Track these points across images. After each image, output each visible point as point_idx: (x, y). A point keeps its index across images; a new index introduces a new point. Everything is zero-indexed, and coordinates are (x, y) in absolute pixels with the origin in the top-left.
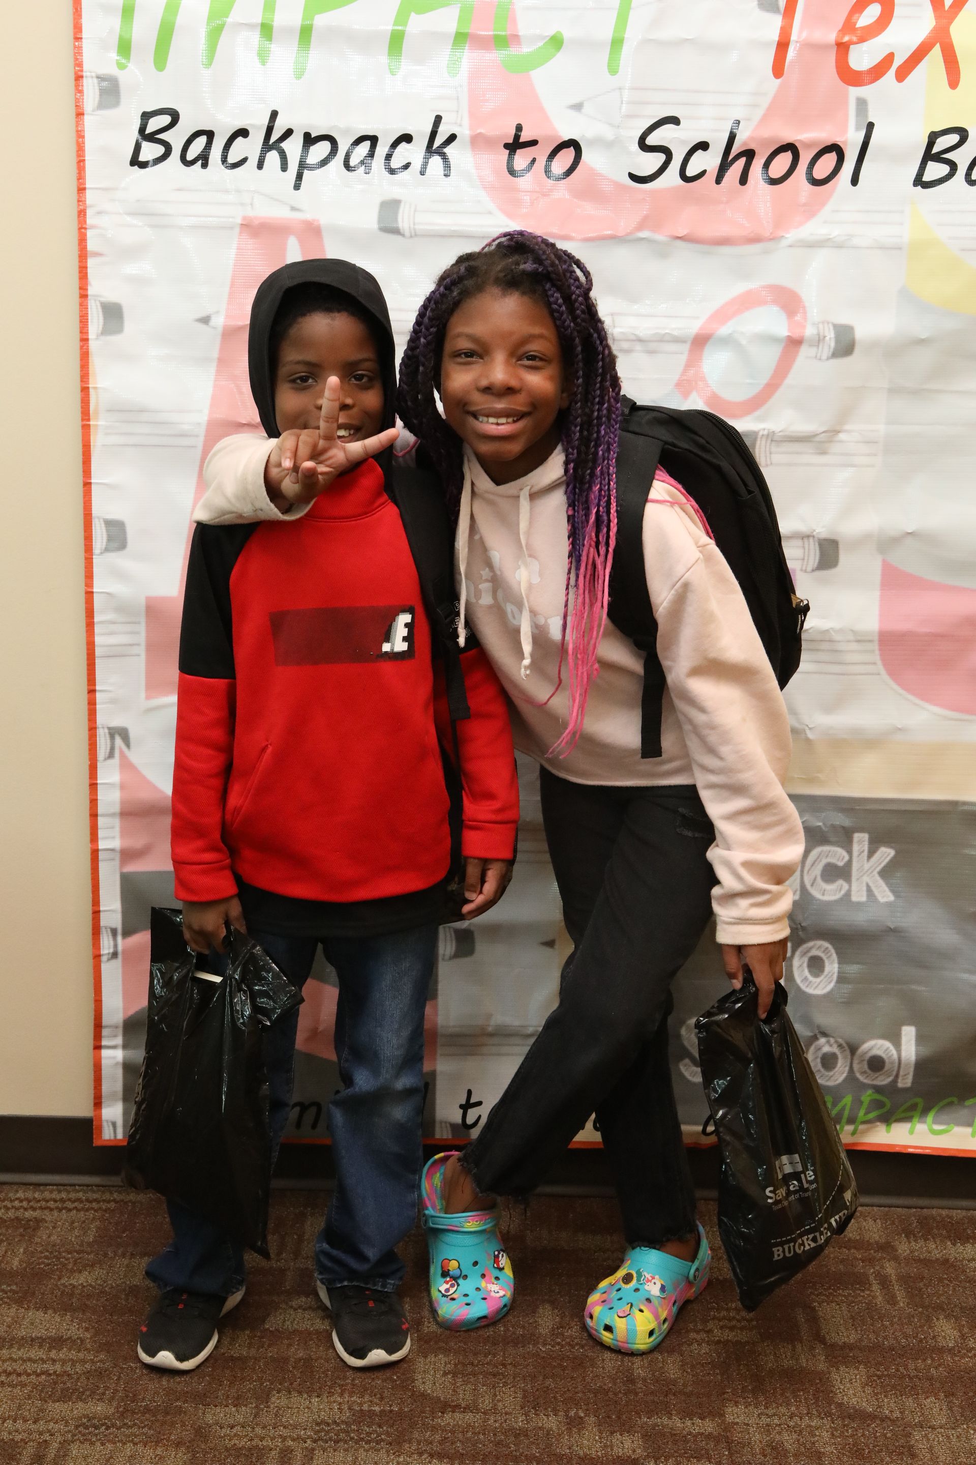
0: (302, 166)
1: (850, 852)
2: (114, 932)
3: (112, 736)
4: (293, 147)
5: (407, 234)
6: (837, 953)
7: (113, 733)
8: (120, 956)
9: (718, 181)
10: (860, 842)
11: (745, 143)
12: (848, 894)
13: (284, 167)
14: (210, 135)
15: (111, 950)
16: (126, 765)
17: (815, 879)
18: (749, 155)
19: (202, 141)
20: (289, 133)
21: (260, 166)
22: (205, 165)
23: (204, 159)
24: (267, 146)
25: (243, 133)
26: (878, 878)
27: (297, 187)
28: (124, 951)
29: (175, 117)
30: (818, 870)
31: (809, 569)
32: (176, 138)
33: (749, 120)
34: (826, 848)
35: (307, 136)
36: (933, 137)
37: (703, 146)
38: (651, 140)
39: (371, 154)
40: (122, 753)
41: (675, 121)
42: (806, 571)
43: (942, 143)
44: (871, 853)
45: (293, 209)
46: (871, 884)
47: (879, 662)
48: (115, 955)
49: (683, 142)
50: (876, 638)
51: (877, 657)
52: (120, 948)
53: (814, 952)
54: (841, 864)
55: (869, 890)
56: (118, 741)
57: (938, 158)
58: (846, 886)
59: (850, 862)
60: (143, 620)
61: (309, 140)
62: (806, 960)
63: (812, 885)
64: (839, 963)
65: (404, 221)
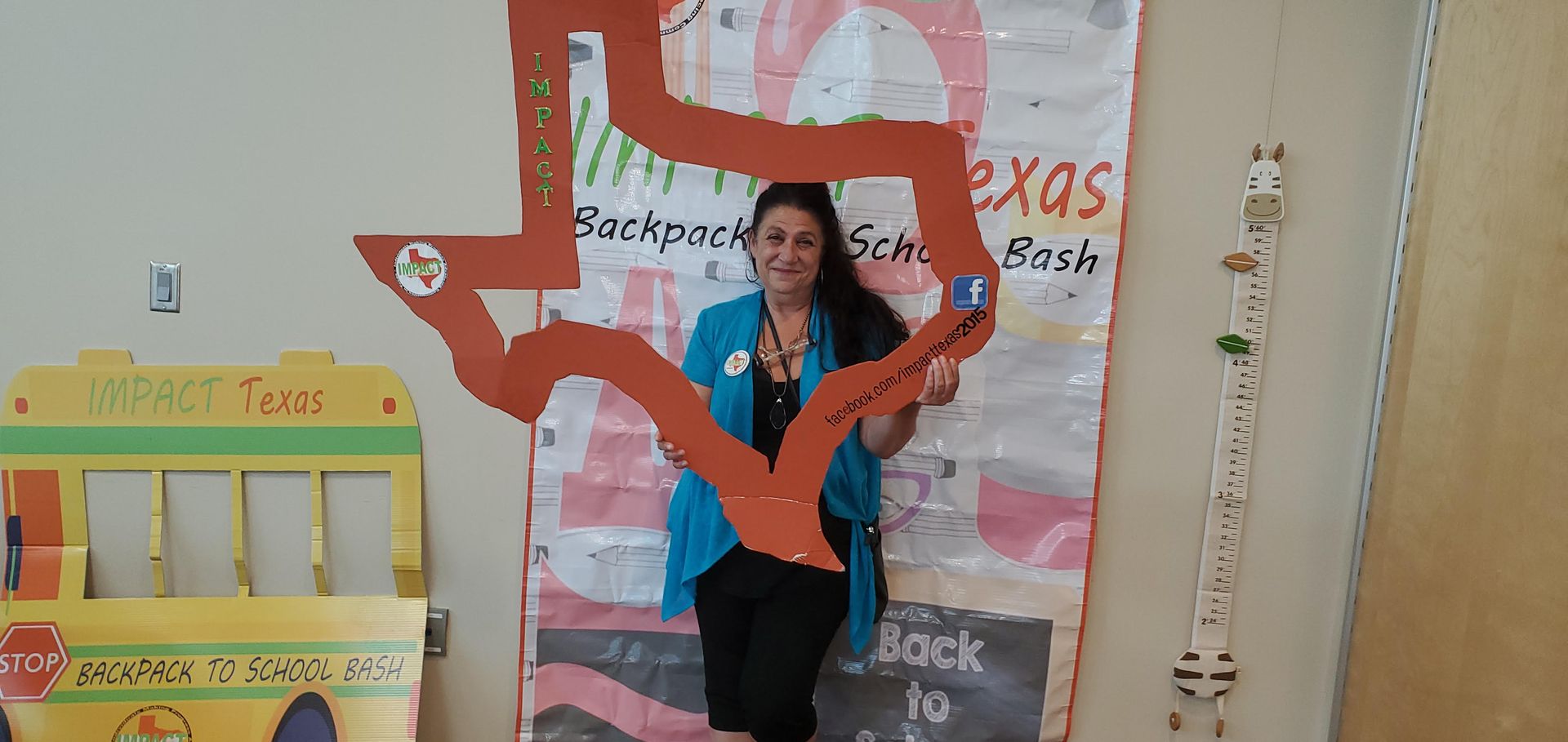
0: (665, 241)
1: (958, 642)
2: (532, 663)
3: (538, 552)
4: (661, 231)
5: (721, 280)
6: (949, 699)
7: (538, 548)
8: (534, 678)
9: (893, 259)
10: (964, 636)
11: (908, 240)
12: (957, 665)
13: (655, 240)
14: (615, 222)
15: (530, 674)
16: (545, 568)
17: (937, 655)
18: (911, 246)
19: (610, 225)
20: (659, 223)
21: (642, 239)
22: (611, 238)
23: (611, 234)
24: (646, 230)
25: (634, 221)
26: (974, 657)
27: (662, 251)
28: (536, 675)
29: (596, 211)
30: (939, 651)
31: (939, 476)
32: (596, 222)
33: (911, 228)
34: (944, 638)
35: (668, 225)
36: (1013, 241)
37: (886, 241)
38: (857, 236)
39: (703, 237)
40: (543, 561)
41: (871, 227)
42: (937, 477)
43: (1018, 245)
44: (970, 643)
45: (659, 263)
46: (970, 661)
47: (977, 531)
48: (531, 677)
49: (874, 238)
50: (976, 518)
51: (976, 528)
52: (534, 673)
53: (935, 697)
54: (952, 648)
55: (968, 664)
56: (541, 553)
57: (1015, 253)
58: (955, 661)
59: (957, 647)
60: (561, 485)
61: (669, 227)
62: (930, 700)
63: (935, 658)
64: (950, 704)
65: (719, 274)
